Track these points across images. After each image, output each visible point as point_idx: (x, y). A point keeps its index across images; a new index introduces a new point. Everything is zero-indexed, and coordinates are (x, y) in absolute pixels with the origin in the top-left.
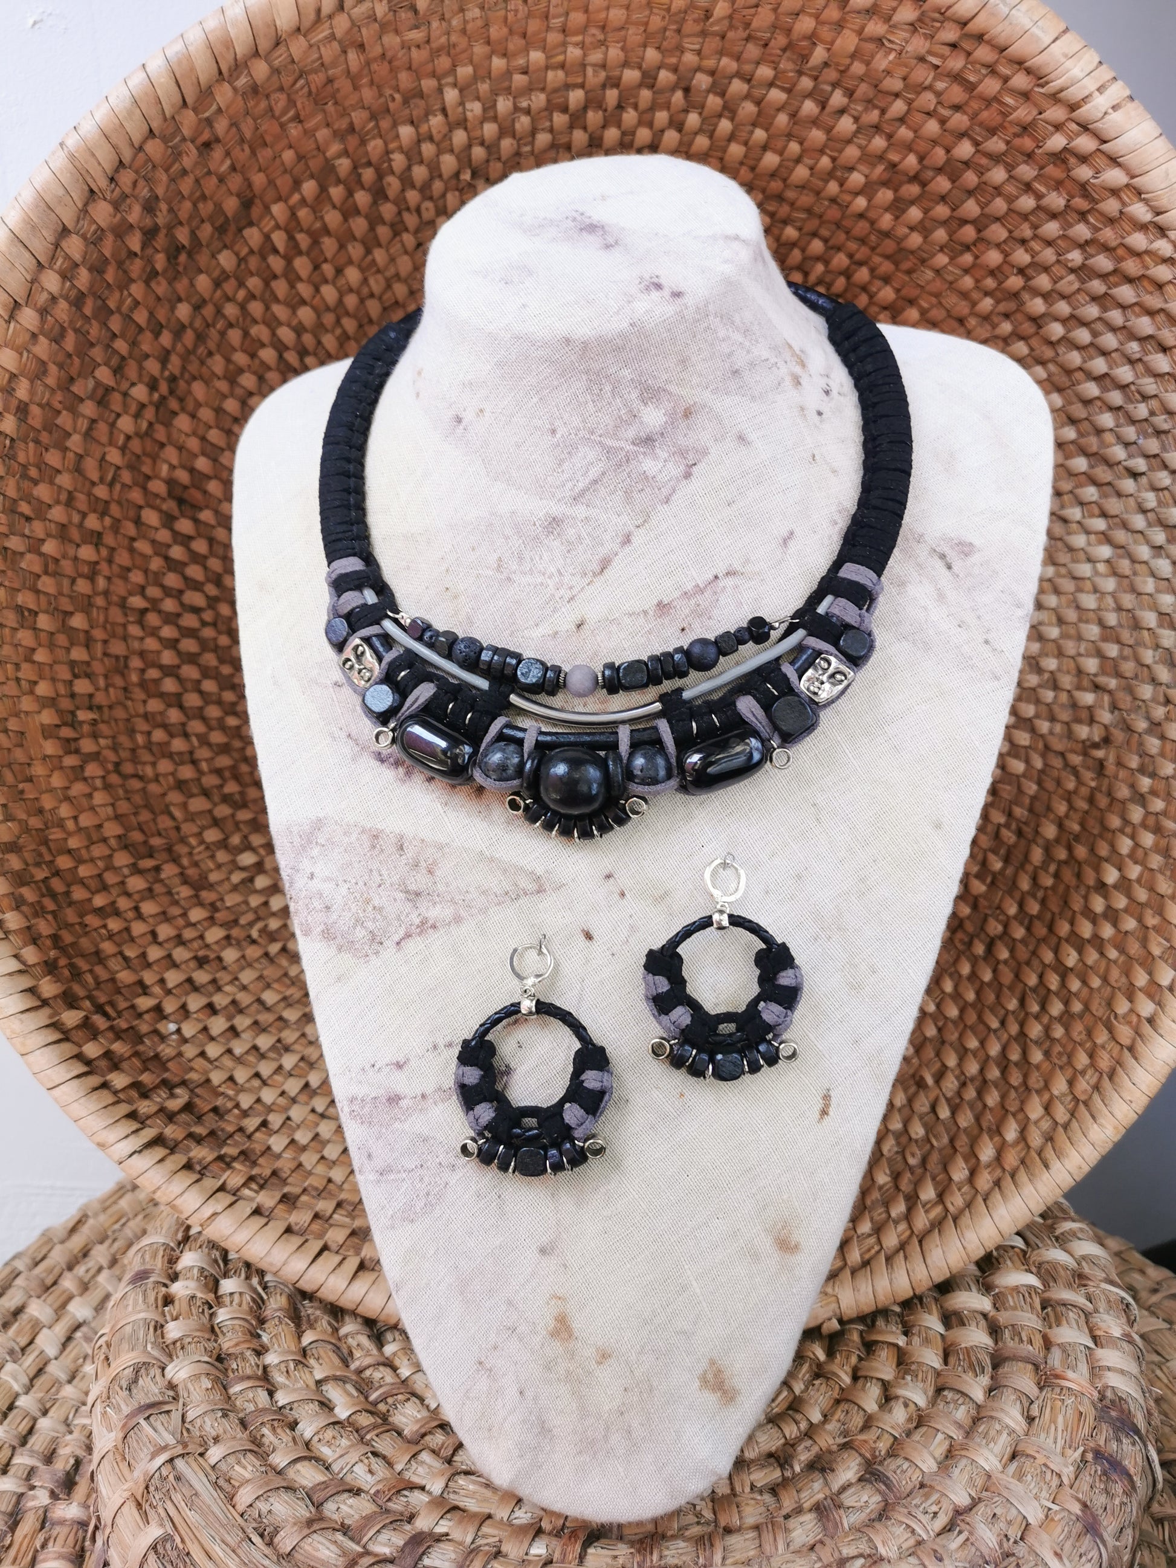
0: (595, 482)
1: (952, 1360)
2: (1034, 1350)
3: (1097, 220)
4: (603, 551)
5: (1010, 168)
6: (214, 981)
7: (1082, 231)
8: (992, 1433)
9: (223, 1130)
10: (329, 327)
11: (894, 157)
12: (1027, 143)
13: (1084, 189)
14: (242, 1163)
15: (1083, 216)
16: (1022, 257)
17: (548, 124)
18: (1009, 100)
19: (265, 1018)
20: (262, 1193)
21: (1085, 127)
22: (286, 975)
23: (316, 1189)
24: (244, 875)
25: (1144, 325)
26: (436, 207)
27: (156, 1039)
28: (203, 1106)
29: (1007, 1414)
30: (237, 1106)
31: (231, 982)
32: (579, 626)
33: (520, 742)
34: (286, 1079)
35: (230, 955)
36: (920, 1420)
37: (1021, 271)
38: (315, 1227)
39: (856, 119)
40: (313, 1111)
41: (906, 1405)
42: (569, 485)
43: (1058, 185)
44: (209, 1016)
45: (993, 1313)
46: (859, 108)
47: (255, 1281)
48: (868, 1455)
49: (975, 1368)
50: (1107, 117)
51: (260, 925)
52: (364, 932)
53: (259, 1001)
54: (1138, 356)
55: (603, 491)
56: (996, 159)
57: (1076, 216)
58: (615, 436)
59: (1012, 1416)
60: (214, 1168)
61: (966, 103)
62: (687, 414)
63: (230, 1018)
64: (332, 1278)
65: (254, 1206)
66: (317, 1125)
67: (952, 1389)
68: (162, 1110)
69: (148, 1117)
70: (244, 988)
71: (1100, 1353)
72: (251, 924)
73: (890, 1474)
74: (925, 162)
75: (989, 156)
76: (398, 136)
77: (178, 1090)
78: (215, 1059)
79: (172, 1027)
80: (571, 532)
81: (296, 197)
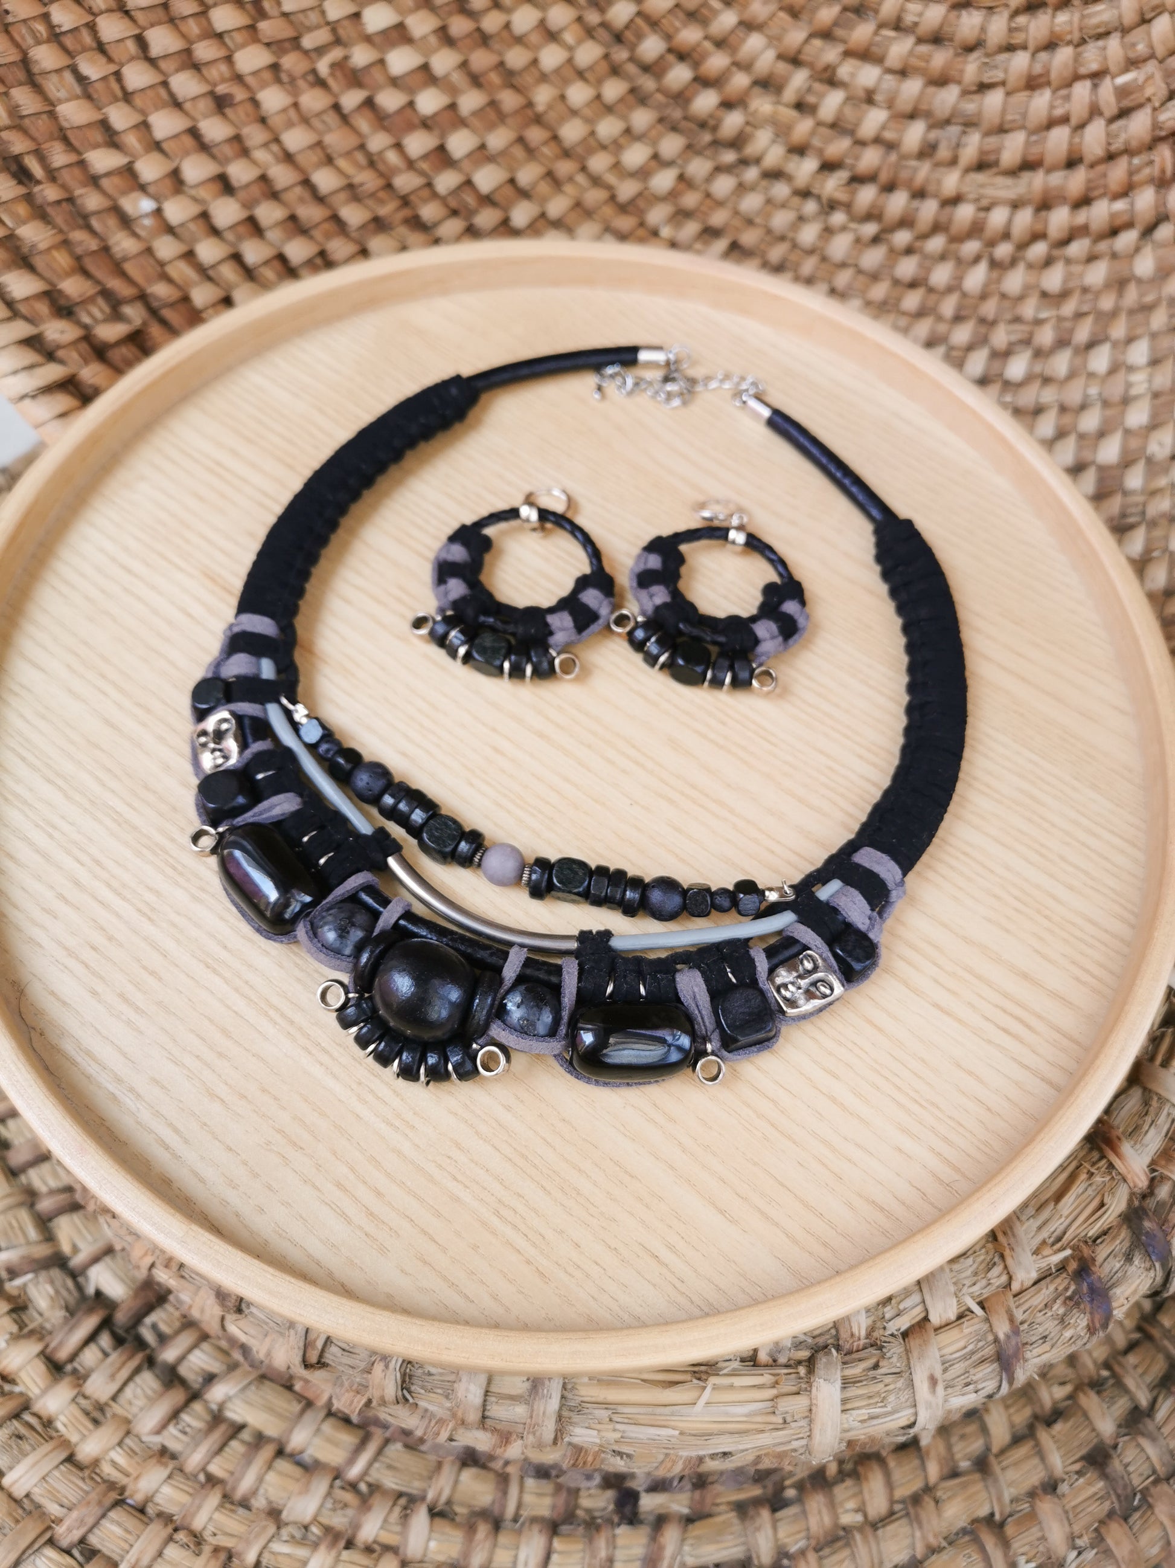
6: (237, 139)
19: (310, 213)
22: (362, 147)
27: (113, 222)
31: (265, 145)
35: (273, 99)
44: (216, 197)
51: (336, 54)
53: (309, 185)
63: (250, 203)
68: (88, 338)
69: (59, 346)
70: (286, 157)
72: (320, 51)
77: (128, 310)
78: (213, 267)
79: (147, 205)
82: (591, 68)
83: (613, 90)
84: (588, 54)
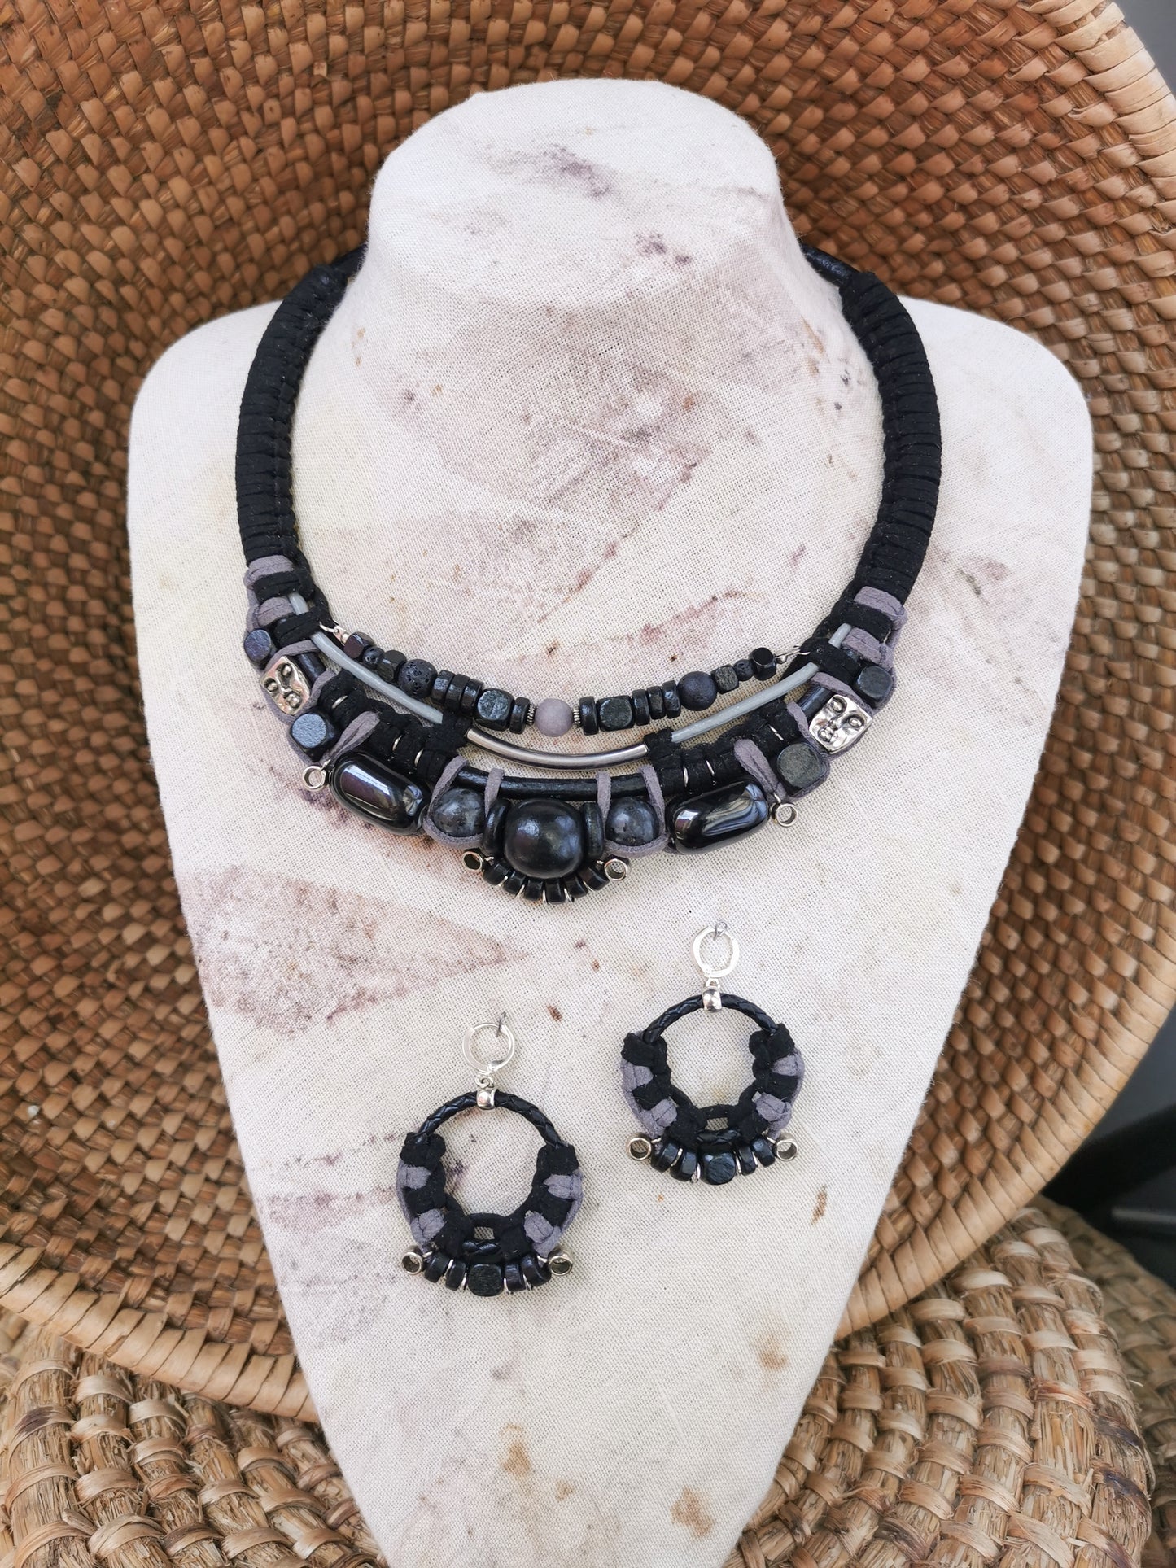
0: (576, 481)
1: (937, 1379)
2: (1017, 1360)
3: (1067, 158)
4: (582, 564)
5: (969, 94)
6: (72, 1043)
7: (1046, 170)
8: (1001, 1465)
9: (111, 1228)
10: (150, 250)
11: (830, 72)
12: (997, 67)
13: (1056, 123)
14: (141, 1266)
15: (1049, 153)
16: (967, 192)
17: (424, 11)
18: (983, 16)
19: (137, 1076)
20: (171, 1299)
21: (1072, 54)
22: (153, 1020)
23: (228, 1278)
24: (90, 908)
25: (1109, 277)
26: (282, 106)
27: (17, 1130)
28: (86, 1203)
29: (1011, 1440)
30: (122, 1193)
31: (92, 1041)
32: (551, 651)
33: (480, 790)
34: (171, 1146)
35: (86, 1008)
36: (921, 1456)
37: (963, 208)
38: (237, 1328)
39: (792, 26)
40: (207, 1180)
41: (904, 1440)
42: (544, 483)
43: (1024, 116)
44: (74, 1087)
45: (967, 1320)
46: (798, 13)
47: (171, 1398)
48: (878, 1506)
49: (964, 1388)
50: (1101, 45)
51: (115, 965)
52: (288, 1004)
53: (128, 1058)
54: (1095, 309)
55: (584, 494)
56: (954, 82)
57: (1040, 152)
58: (601, 427)
59: (1015, 1442)
60: (112, 1281)
61: (930, 17)
62: (689, 404)
63: (96, 1085)
64: (266, 1387)
65: (165, 1318)
66: (214, 1196)
67: (945, 1415)
68: (40, 1221)
69: (25, 1234)
70: (107, 1044)
71: (1083, 1355)
72: (105, 966)
73: (908, 1528)
74: (868, 80)
75: (945, 77)
76: (241, 18)
77: (53, 1191)
78: (89, 1140)
79: (33, 1110)
80: (544, 540)
81: (114, 93)
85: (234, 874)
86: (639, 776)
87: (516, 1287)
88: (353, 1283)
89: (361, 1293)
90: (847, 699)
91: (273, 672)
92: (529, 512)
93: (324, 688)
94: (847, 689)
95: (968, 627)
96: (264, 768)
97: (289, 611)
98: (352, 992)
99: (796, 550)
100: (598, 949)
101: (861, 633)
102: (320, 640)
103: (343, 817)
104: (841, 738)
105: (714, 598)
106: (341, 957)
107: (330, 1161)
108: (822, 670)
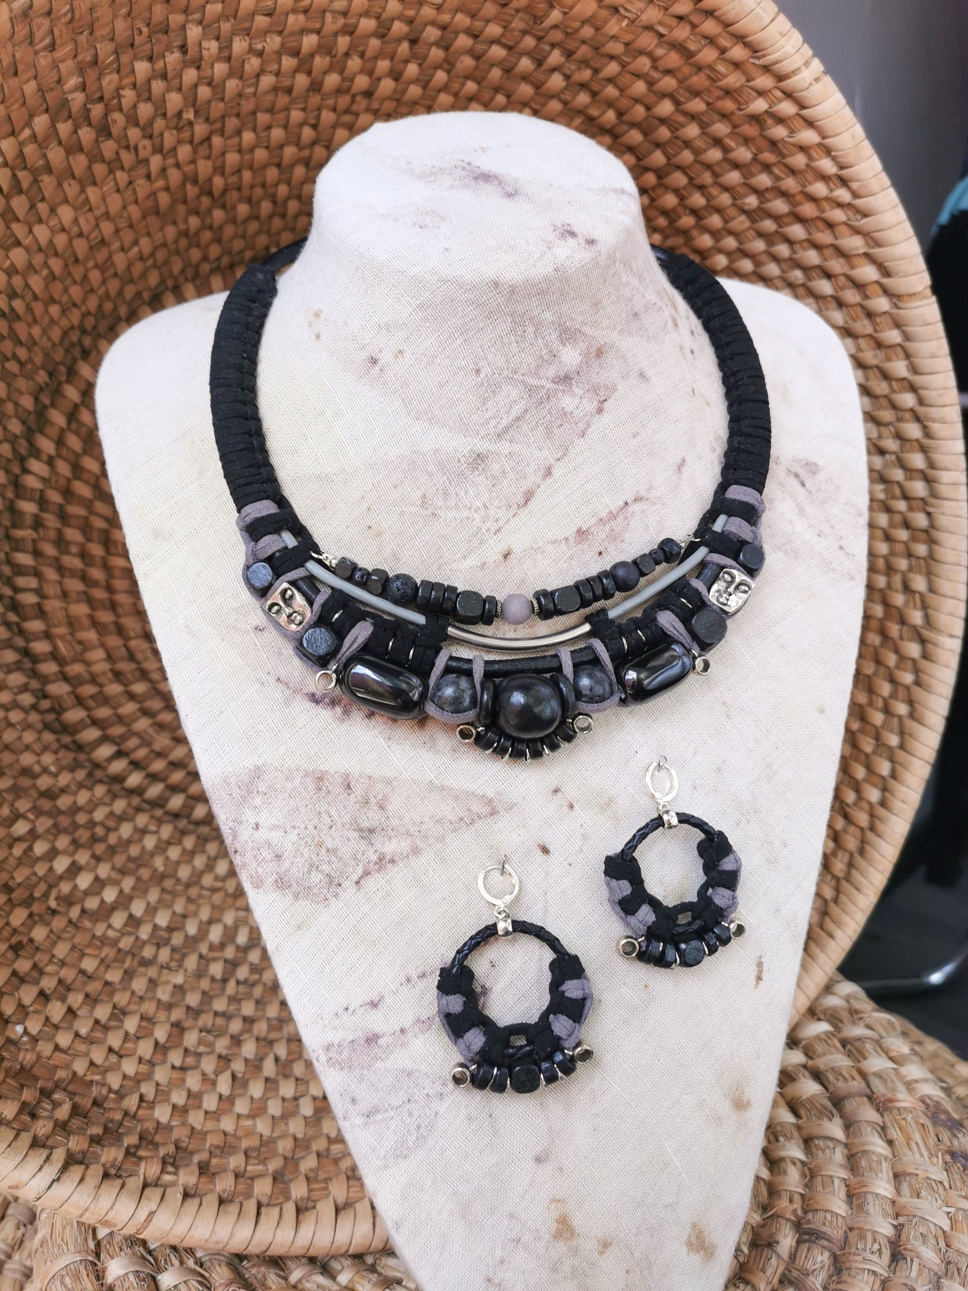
0: (518, 419)
1: (802, 1112)
2: (857, 1084)
3: (781, 171)
4: (526, 485)
5: (703, 126)
6: (35, 966)
7: (764, 180)
8: (874, 1165)
9: (112, 1121)
10: (38, 268)
11: (594, 112)
12: (728, 105)
13: (774, 144)
14: (146, 1148)
15: (767, 167)
16: (698, 200)
17: (276, 67)
18: (721, 68)
19: (93, 987)
20: (181, 1172)
21: (789, 95)
22: (94, 937)
23: (218, 1147)
24: (24, 845)
25: (812, 257)
26: (153, 145)
27: (12, 1049)
28: (86, 1103)
29: (875, 1144)
30: (110, 1090)
31: (50, 962)
32: (506, 556)
33: (469, 674)
34: (136, 1043)
35: (39, 933)
36: (811, 1174)
37: (694, 212)
38: (241, 1187)
39: (567, 77)
40: (173, 1067)
41: (794, 1164)
42: (493, 423)
43: (747, 141)
44: (45, 1005)
45: (810, 1063)
46: (573, 68)
47: (191, 1263)
48: (793, 1218)
49: (823, 1113)
50: (812, 88)
51: (53, 894)
53: (82, 972)
54: (801, 282)
55: (525, 428)
56: (693, 117)
57: (759, 167)
58: (536, 375)
59: (879, 1146)
60: (128, 1166)
61: (679, 69)
62: (600, 353)
63: (63, 999)
64: (279, 1232)
65: (181, 1189)
66: (183, 1080)
67: (819, 1138)
68: (56, 1124)
69: (48, 1138)
70: (63, 963)
71: (904, 1070)
72: (46, 895)
73: (824, 1229)
74: (625, 118)
75: (685, 113)
76: (133, 71)
77: (57, 1096)
78: (69, 1048)
79: (19, 1029)
80: (496, 467)
81: (27, 132)
82: (172, 837)
83: (189, 842)
84: (166, 831)
85: (257, 773)
86: (590, 648)
87: (552, 1079)
88: (408, 1106)
89: (415, 1113)
90: (735, 572)
91: (275, 597)
92: (481, 446)
93: (324, 606)
94: (734, 563)
95: (801, 511)
96: (272, 680)
97: (282, 545)
98: (374, 858)
99: (680, 462)
100: (571, 792)
101: (737, 520)
102: (313, 567)
103: (346, 712)
104: (734, 602)
105: (626, 503)
106: (360, 830)
107: (374, 1005)
108: (712, 550)
